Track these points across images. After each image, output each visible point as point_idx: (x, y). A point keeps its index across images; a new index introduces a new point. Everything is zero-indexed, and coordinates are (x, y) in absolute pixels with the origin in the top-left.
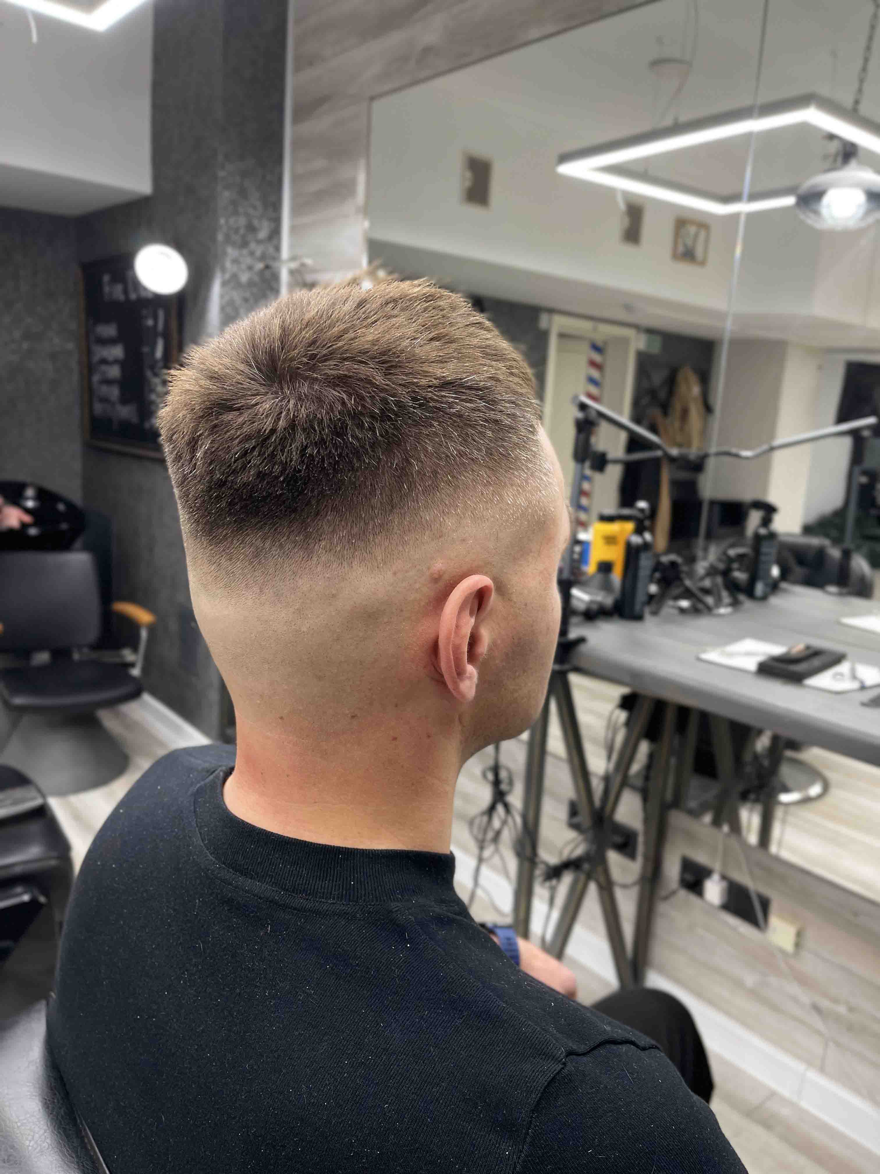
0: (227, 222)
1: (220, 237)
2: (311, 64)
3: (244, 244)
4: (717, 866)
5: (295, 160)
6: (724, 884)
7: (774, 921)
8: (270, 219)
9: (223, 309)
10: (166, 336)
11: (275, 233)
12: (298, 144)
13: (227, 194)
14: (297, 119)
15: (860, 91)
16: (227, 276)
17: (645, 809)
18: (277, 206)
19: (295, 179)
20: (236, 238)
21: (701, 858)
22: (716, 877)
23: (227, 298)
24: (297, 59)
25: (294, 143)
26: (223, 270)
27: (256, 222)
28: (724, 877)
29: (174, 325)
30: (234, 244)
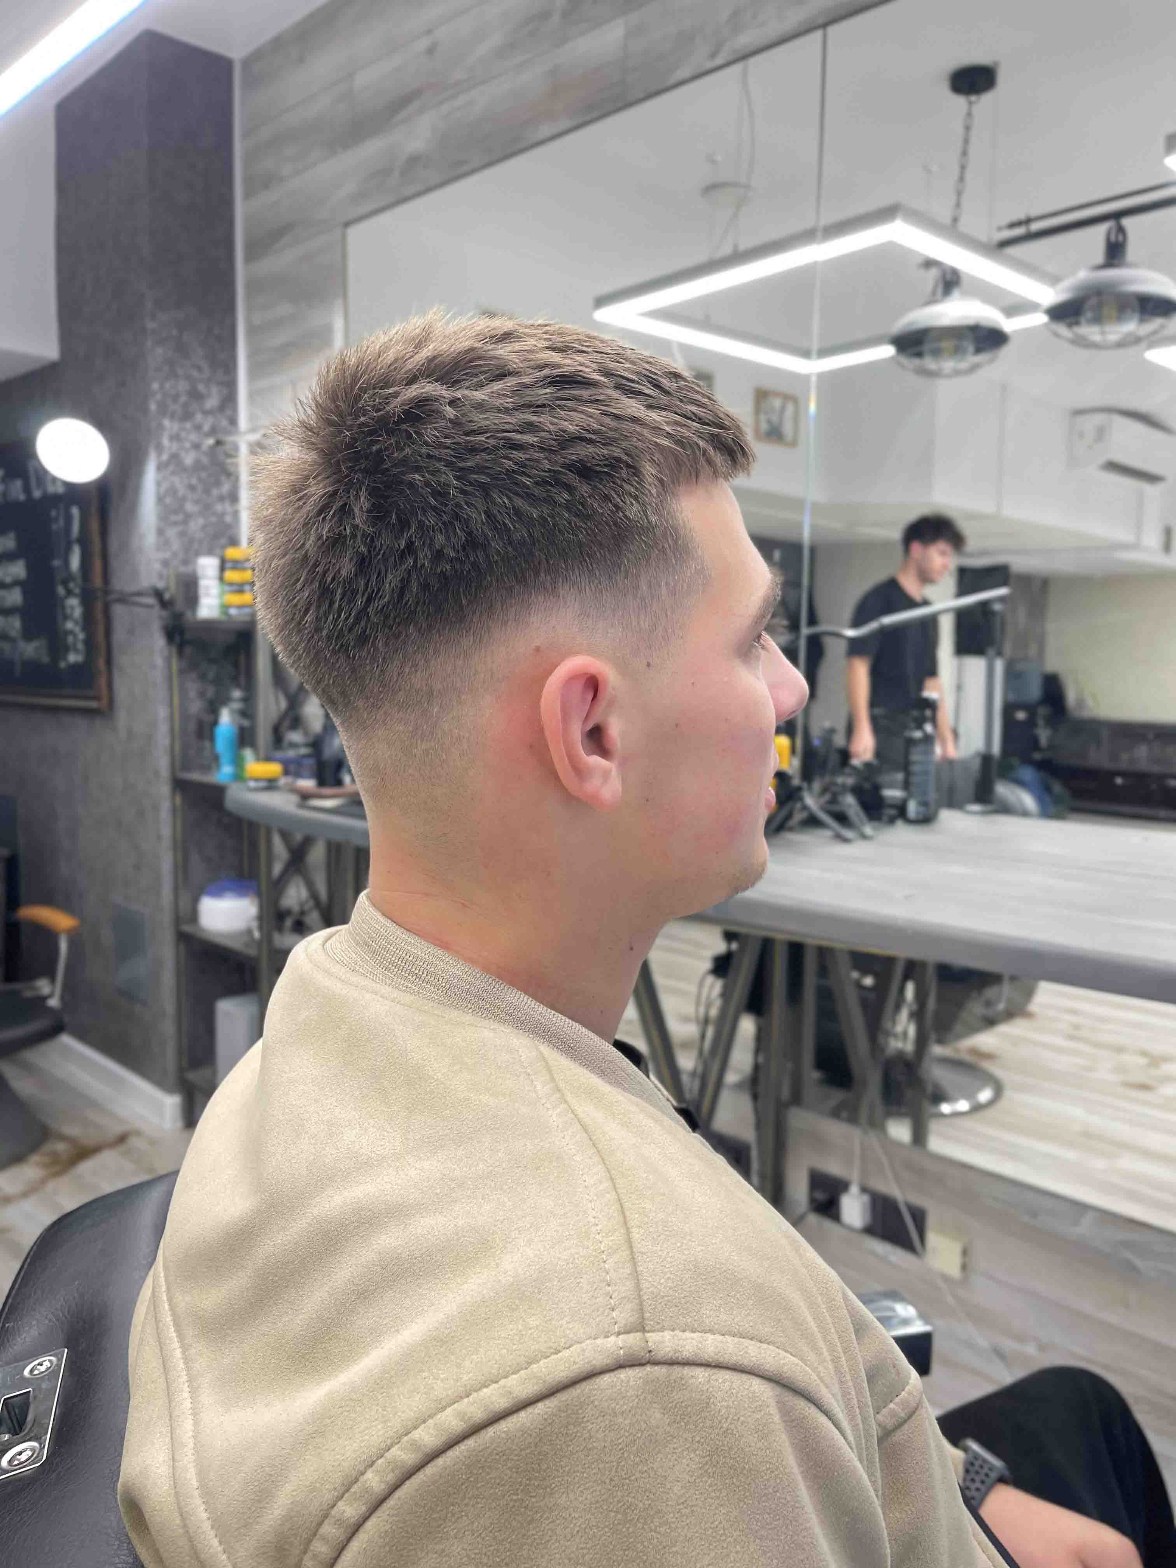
0: (162, 387)
1: (153, 407)
2: (266, 186)
3: (187, 416)
4: (854, 1177)
5: (249, 309)
6: (866, 1198)
7: (932, 1238)
8: (221, 384)
9: (160, 499)
10: (84, 542)
11: (229, 400)
12: (254, 287)
13: (159, 351)
14: (252, 255)
15: (958, 205)
16: (165, 457)
17: (757, 1111)
18: (229, 367)
19: (252, 331)
20: (176, 408)
21: (834, 1168)
22: (854, 1189)
23: (165, 486)
24: (248, 181)
25: (248, 286)
26: (159, 448)
27: (201, 387)
28: (864, 1190)
29: (95, 525)
30: (172, 416)
